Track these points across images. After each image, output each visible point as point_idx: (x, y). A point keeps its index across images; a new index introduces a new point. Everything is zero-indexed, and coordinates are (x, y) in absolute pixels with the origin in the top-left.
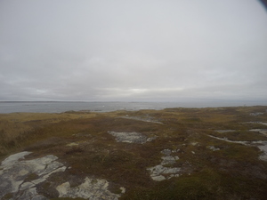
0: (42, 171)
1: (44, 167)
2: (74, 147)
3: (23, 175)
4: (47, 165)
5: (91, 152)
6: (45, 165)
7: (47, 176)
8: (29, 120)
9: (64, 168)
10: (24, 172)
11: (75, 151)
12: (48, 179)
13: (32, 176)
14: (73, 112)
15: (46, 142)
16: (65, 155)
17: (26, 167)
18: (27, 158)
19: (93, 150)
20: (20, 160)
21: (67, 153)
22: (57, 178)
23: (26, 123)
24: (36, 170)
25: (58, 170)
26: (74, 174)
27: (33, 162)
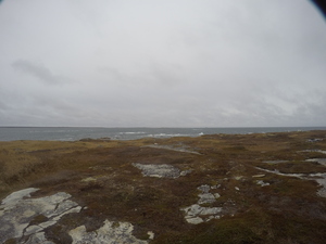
0: (51, 212)
1: (54, 207)
2: (91, 183)
3: (28, 216)
4: (58, 205)
5: (112, 189)
6: (56, 204)
7: (58, 218)
8: (36, 149)
9: (79, 208)
10: (29, 213)
11: (92, 187)
12: (59, 221)
13: (39, 218)
14: (90, 140)
15: (56, 176)
16: (79, 192)
17: (32, 207)
18: (34, 195)
19: (114, 186)
20: (25, 198)
21: (83, 190)
22: (70, 221)
23: (32, 153)
24: (44, 210)
25: (71, 211)
26: (91, 216)
27: (40, 200)
